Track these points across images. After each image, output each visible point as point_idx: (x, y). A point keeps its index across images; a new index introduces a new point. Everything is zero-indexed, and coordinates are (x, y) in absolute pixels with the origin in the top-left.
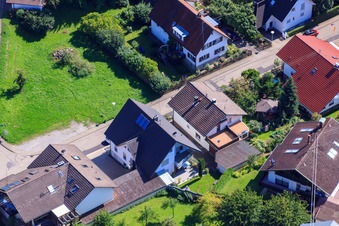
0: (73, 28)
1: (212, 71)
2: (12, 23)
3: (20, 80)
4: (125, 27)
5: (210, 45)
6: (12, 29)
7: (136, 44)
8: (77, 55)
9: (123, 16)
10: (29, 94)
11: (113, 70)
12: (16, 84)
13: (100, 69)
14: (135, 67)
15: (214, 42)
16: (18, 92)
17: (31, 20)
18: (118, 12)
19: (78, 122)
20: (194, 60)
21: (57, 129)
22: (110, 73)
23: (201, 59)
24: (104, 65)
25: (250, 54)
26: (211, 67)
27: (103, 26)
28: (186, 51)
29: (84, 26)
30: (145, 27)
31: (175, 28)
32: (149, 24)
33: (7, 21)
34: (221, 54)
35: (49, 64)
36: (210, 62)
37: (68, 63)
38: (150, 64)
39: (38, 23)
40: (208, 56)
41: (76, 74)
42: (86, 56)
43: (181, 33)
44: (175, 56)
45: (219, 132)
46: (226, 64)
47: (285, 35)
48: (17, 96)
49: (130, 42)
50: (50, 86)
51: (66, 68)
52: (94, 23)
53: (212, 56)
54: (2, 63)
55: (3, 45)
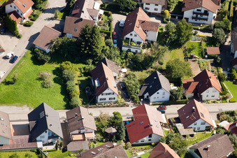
0: (58, 66)
1: (104, 107)
3: (14, 79)
4: (81, 73)
5: (106, 94)
6: (30, 56)
7: (79, 83)
8: (50, 77)
9: (84, 69)
10: (16, 87)
11: (61, 90)
14: (69, 92)
15: (109, 94)
16: (12, 83)
18: (84, 66)
19: (28, 106)
20: (97, 99)
21: (16, 106)
23: (101, 99)
25: (128, 106)
27: (68, 69)
29: (61, 66)
30: (89, 77)
31: (96, 81)
33: (30, 52)
34: (113, 101)
35: (36, 77)
37: (44, 80)
39: (41, 57)
40: (105, 99)
41: (44, 85)
42: (55, 79)
43: (97, 84)
45: (80, 133)
46: (113, 106)
47: (151, 103)
48: (11, 85)
49: (78, 81)
50: (28, 86)
51: (41, 82)
53: (107, 100)
54: (14, 69)
55: (20, 62)
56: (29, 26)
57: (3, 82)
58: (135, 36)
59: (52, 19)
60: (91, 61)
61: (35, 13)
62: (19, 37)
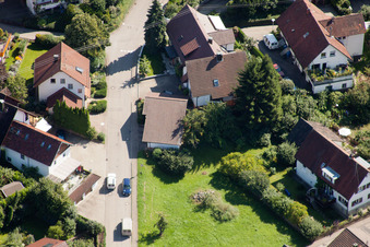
0: (212, 169)
1: (365, 216)
2: (148, 163)
3: (161, 224)
4: (267, 168)
5: (364, 188)
6: (149, 169)
7: (281, 186)
8: (218, 197)
9: (265, 156)
10: (170, 240)
11: (258, 213)
12: (156, 229)
13: (243, 213)
14: (282, 210)
15: (368, 186)
16: (158, 236)
17: (168, 160)
18: (259, 152)
20: (347, 204)
22: (255, 217)
23: (354, 204)
24: (248, 209)
26: (365, 211)
27: (246, 167)
28: (336, 195)
29: (225, 166)
30: (289, 169)
31: (325, 170)
32: (294, 165)
33: (143, 161)
35: (190, 208)
36: (363, 207)
37: (209, 206)
38: (299, 208)
39: (176, 164)
40: (361, 200)
41: (219, 217)
42: (228, 198)
43: (331, 175)
44: (324, 200)
48: (158, 241)
49: (274, 184)
50: (192, 231)
51: (208, 212)
52: (236, 164)
53: (365, 200)
54: (139, 206)
55: (139, 187)
56: (103, 110)
57: (140, 241)
58: (333, 54)
59: (135, 80)
60: (268, 136)
61: (96, 82)
62: (100, 140)
